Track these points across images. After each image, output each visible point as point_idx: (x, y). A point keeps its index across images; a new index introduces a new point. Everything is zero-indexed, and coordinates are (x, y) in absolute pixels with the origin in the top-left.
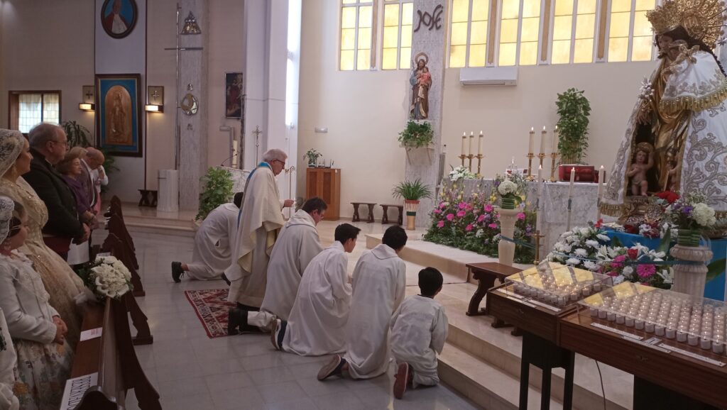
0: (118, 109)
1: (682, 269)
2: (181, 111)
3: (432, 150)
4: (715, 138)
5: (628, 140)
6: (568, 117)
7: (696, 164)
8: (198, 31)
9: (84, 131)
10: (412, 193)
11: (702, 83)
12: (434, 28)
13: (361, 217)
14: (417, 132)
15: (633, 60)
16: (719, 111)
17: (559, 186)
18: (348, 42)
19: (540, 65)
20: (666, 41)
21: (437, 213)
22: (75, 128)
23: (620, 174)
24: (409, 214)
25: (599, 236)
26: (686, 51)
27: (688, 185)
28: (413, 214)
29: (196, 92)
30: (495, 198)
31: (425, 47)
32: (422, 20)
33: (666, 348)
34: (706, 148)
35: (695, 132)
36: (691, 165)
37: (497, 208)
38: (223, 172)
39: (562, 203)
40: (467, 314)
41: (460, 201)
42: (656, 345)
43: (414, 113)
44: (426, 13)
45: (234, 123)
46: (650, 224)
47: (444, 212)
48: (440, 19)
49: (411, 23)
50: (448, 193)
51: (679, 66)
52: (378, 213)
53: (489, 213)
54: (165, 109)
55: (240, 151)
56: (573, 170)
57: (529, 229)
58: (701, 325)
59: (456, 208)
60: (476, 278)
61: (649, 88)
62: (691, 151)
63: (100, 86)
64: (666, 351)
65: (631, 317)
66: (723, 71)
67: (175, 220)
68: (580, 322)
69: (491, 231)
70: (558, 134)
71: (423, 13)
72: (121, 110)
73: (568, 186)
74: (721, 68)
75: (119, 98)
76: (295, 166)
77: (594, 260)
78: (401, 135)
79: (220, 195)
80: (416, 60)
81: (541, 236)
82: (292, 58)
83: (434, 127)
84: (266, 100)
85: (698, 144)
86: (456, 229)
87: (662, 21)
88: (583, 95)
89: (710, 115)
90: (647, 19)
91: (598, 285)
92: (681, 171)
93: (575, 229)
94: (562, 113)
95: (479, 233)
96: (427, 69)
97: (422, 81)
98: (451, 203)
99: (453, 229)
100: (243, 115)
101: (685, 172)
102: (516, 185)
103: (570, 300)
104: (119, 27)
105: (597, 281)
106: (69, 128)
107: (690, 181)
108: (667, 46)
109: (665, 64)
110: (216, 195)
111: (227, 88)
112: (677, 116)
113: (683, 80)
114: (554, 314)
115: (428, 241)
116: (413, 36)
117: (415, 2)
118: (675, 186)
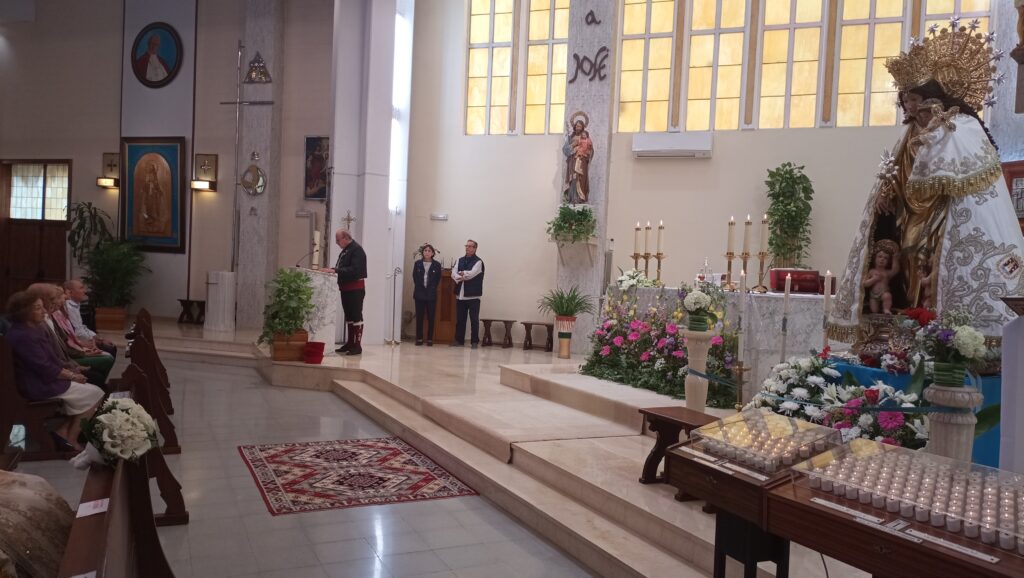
0: (152, 186)
1: (941, 419)
2: (241, 189)
3: (595, 246)
4: (984, 234)
5: (864, 235)
6: (782, 202)
7: (958, 270)
8: (268, 79)
9: (102, 216)
10: (566, 307)
11: (965, 158)
12: (597, 78)
13: (494, 339)
14: (573, 221)
15: (871, 125)
16: (988, 197)
17: (769, 299)
18: (477, 98)
19: (743, 130)
20: (914, 100)
21: (599, 335)
22: (90, 212)
23: (852, 283)
24: (562, 335)
25: (826, 370)
26: (942, 114)
27: (947, 301)
28: (568, 336)
29: (263, 163)
30: (681, 315)
31: (584, 105)
32: (580, 66)
33: (916, 536)
34: (972, 249)
35: (955, 226)
36: (951, 272)
37: (684, 331)
38: (299, 275)
39: (774, 323)
40: (640, 480)
41: (632, 318)
42: (902, 530)
43: (570, 196)
45: (317, 207)
46: (896, 354)
47: (609, 334)
48: (604, 66)
49: (565, 71)
50: (615, 308)
51: (932, 134)
52: (518, 334)
53: (672, 335)
54: (218, 187)
55: (323, 245)
56: (789, 277)
57: (728, 359)
58: (965, 503)
59: (627, 328)
60: (652, 428)
61: (891, 164)
62: (950, 252)
63: (127, 154)
64: (916, 540)
65: (865, 489)
66: (992, 142)
67: (230, 343)
68: (795, 496)
69: (676, 362)
70: (767, 226)
71: (581, 58)
72: (156, 187)
73: (782, 299)
74: (990, 137)
75: (153, 171)
76: (402, 268)
77: (819, 405)
78: (551, 226)
79: (293, 308)
80: (572, 122)
81: (745, 370)
82: (399, 117)
83: (597, 214)
84: (361, 175)
85: (961, 242)
86: (627, 358)
87: (908, 74)
88: (803, 172)
89: (977, 203)
90: (887, 70)
91: (821, 442)
92: (937, 280)
93: (792, 360)
94: (775, 196)
95: (659, 364)
96: (587, 134)
97: (580, 150)
98: (619, 321)
99: (623, 357)
100: (329, 195)
101: (943, 281)
102: (708, 298)
103: (781, 464)
104: (156, 71)
105: (819, 436)
106: (82, 213)
107: (951, 294)
108: (915, 107)
109: (912, 132)
110: (288, 308)
111: (307, 157)
112: (930, 204)
113: (939, 153)
114: (759, 485)
115: (588, 374)
116: (567, 88)
117: (571, 42)
118: (930, 301)
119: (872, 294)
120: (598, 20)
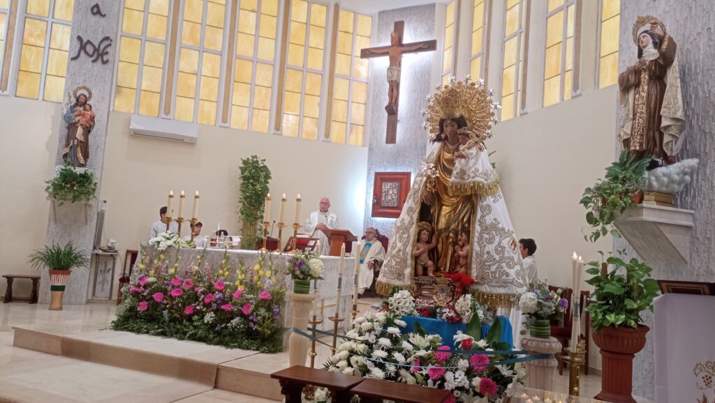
3: (91, 206)
4: (499, 223)
6: (251, 183)
7: (486, 247)
12: (99, 61)
14: (74, 183)
15: (302, 137)
19: (221, 127)
21: (135, 291)
24: (54, 288)
25: (396, 322)
27: (481, 266)
28: (62, 288)
30: (227, 273)
31: (85, 81)
32: (83, 47)
34: (494, 232)
35: (483, 216)
36: (482, 248)
41: (173, 276)
43: (68, 158)
44: (89, 42)
47: (147, 291)
48: (107, 53)
49: (67, 49)
51: (469, 151)
53: (220, 291)
57: (275, 310)
59: (168, 285)
60: (283, 392)
61: (434, 169)
62: (481, 234)
69: (227, 315)
71: (85, 41)
78: (50, 185)
80: (75, 94)
83: (97, 178)
86: (169, 312)
88: (266, 163)
92: (472, 254)
94: (245, 178)
96: (91, 107)
97: (82, 120)
98: (159, 278)
99: (165, 312)
101: (477, 254)
107: (482, 264)
108: (453, 130)
109: (444, 148)
112: (458, 199)
113: (474, 166)
115: (122, 330)
116: (68, 64)
117: (75, 25)
118: (466, 268)
119: (418, 261)
120: (103, 14)
